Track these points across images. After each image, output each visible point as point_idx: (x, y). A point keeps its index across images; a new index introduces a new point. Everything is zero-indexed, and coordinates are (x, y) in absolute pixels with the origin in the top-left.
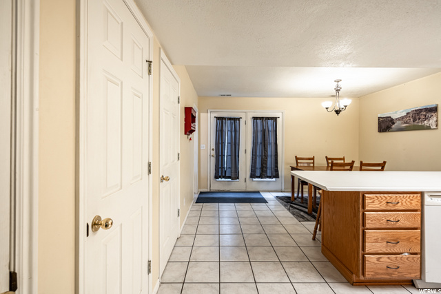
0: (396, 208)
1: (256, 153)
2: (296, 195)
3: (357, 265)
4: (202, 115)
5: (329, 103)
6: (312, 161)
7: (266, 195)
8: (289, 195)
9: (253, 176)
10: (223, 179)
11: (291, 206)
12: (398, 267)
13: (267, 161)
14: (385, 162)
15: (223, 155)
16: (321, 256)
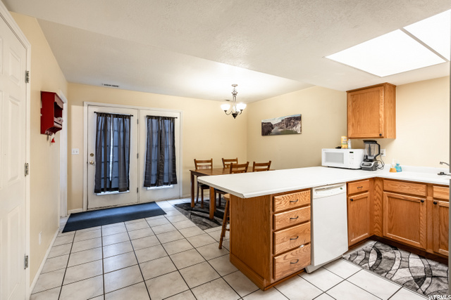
0: (296, 206)
1: (151, 157)
2: (195, 200)
3: (268, 270)
4: (74, 108)
5: (227, 106)
6: (210, 164)
7: (163, 205)
8: (189, 200)
9: (147, 184)
10: (107, 193)
11: (192, 214)
12: (298, 260)
13: (163, 166)
14: (270, 162)
15: (107, 162)
16: (230, 267)
